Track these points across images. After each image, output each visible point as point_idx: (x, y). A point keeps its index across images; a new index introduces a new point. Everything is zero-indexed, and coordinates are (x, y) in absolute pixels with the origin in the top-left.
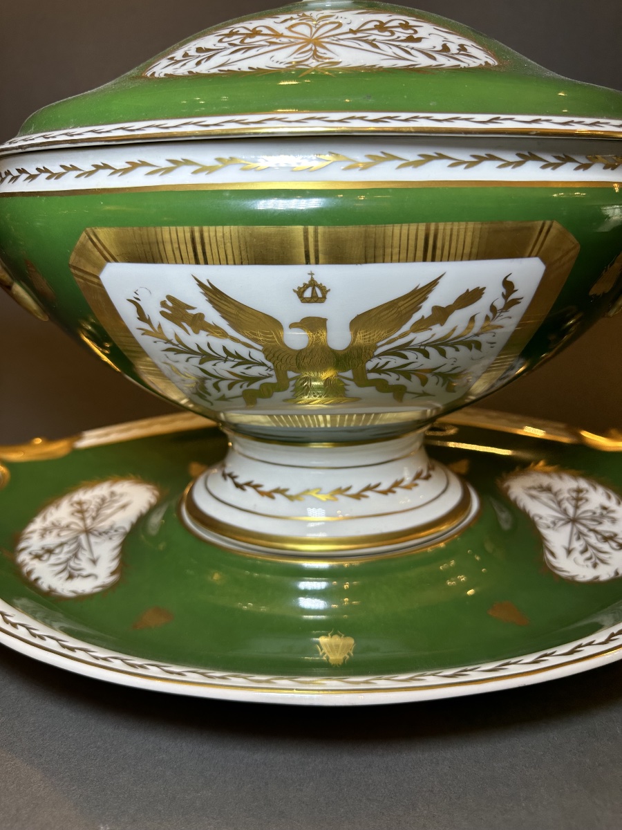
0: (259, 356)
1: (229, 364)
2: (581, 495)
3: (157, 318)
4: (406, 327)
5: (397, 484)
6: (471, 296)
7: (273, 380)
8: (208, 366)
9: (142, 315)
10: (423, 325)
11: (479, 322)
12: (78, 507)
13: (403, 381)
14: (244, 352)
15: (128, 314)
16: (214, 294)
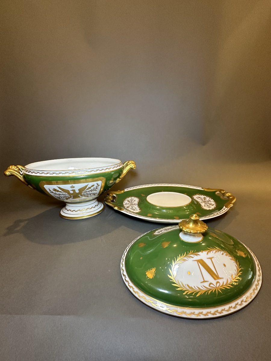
0: (67, 194)
1: (63, 195)
3: (52, 191)
4: (86, 189)
5: (92, 207)
6: (93, 185)
7: (70, 197)
8: (60, 196)
9: (50, 190)
10: (87, 189)
11: (95, 188)
13: (87, 195)
14: (65, 194)
15: (48, 191)
16: (59, 188)
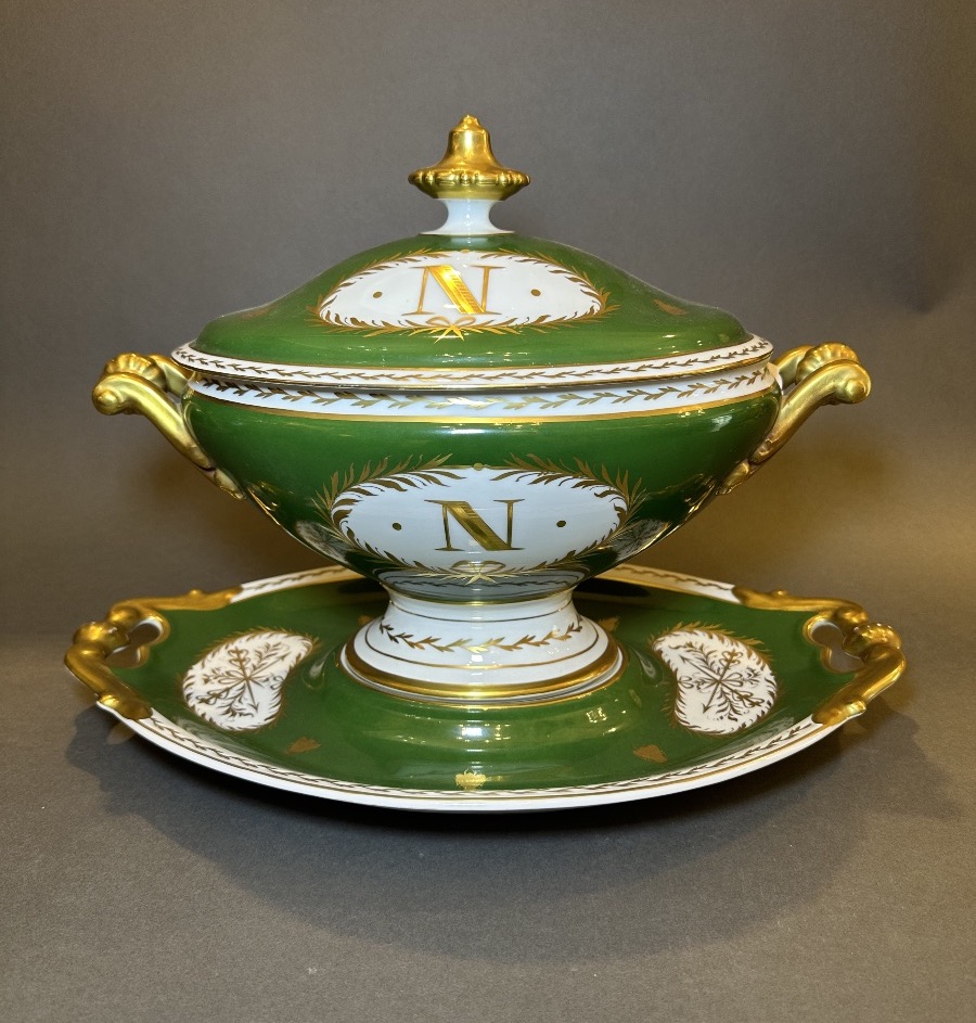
2: (735, 658)
12: (235, 655)
